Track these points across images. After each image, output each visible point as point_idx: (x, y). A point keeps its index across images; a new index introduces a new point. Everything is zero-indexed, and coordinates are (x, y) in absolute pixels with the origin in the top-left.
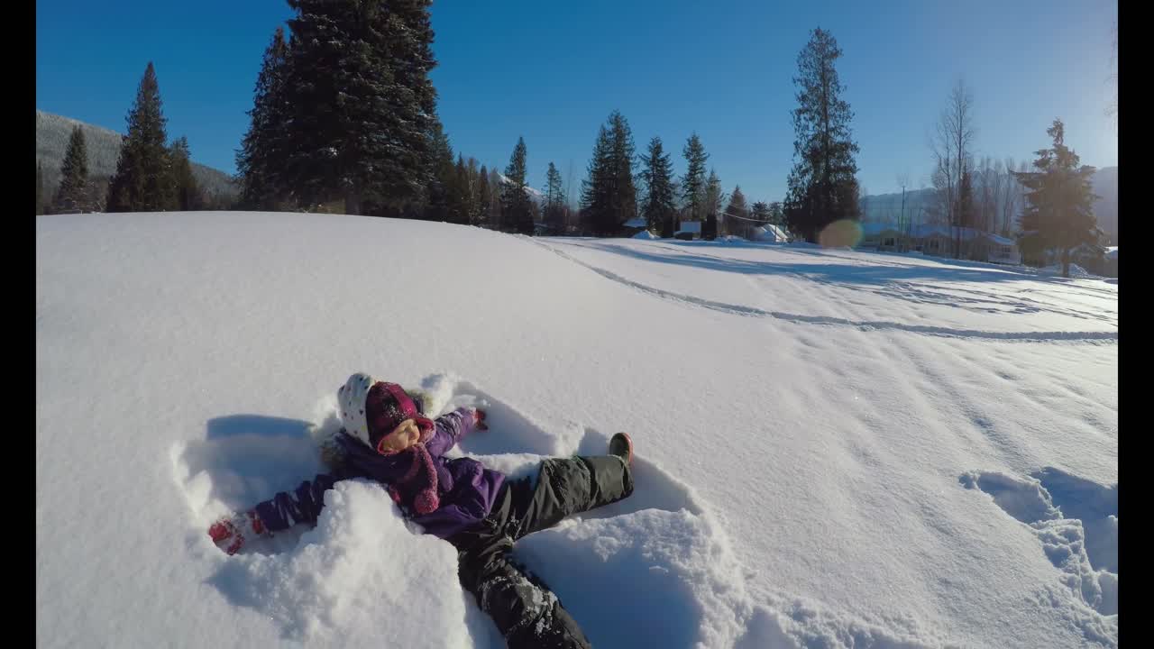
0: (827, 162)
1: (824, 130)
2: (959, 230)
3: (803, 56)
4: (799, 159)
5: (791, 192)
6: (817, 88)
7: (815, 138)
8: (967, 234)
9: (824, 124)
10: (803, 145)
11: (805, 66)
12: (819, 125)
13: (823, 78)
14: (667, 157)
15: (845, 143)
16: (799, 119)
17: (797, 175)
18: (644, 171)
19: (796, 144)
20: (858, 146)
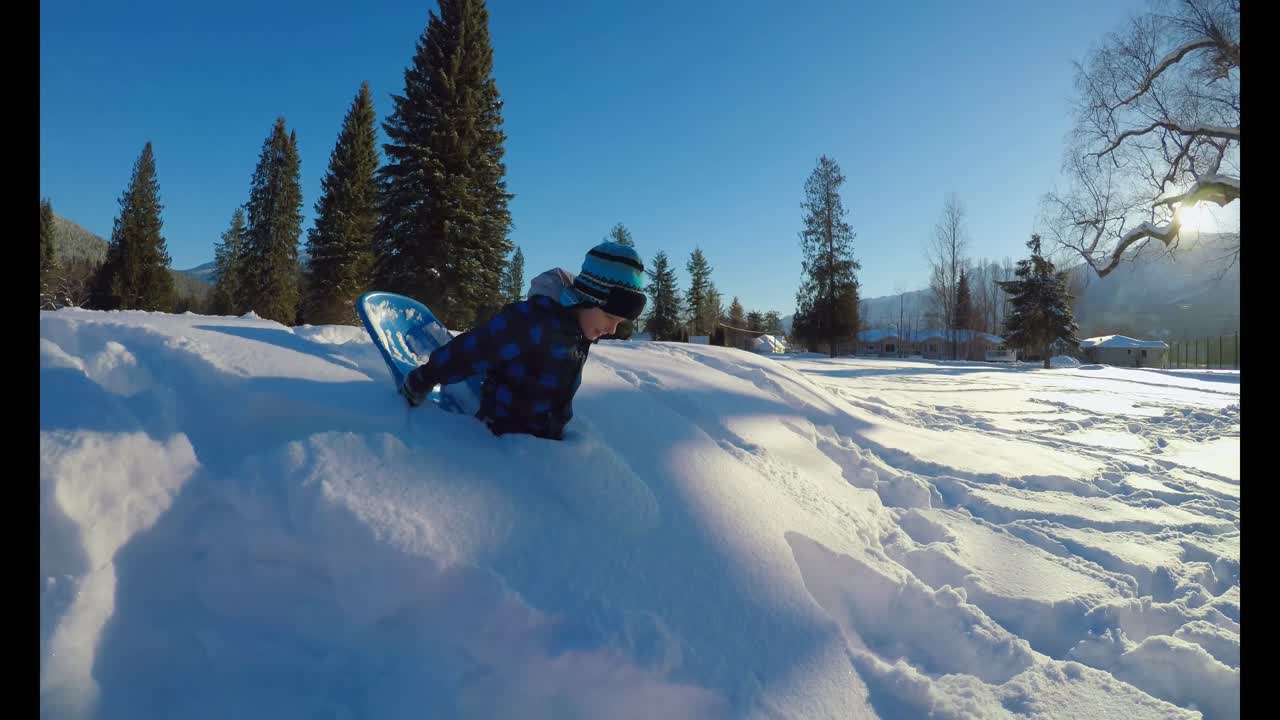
0: (832, 278)
1: (829, 250)
2: (954, 333)
3: (810, 183)
4: (807, 277)
5: (799, 308)
6: (822, 211)
7: (822, 257)
8: (964, 336)
9: (828, 244)
10: (810, 267)
11: (812, 192)
12: (824, 245)
13: (828, 202)
14: (672, 271)
15: (848, 262)
16: (806, 241)
17: (804, 291)
18: (650, 286)
19: (804, 264)
20: (860, 263)
